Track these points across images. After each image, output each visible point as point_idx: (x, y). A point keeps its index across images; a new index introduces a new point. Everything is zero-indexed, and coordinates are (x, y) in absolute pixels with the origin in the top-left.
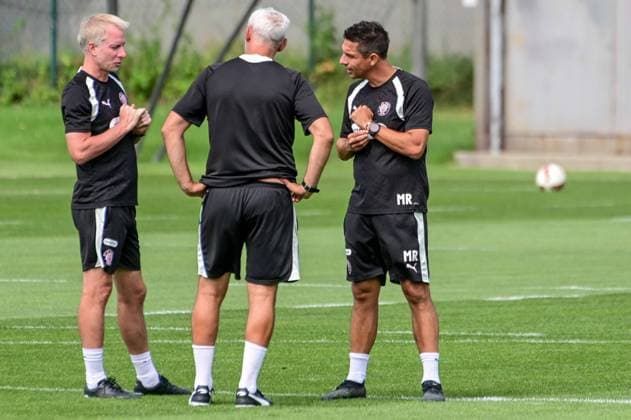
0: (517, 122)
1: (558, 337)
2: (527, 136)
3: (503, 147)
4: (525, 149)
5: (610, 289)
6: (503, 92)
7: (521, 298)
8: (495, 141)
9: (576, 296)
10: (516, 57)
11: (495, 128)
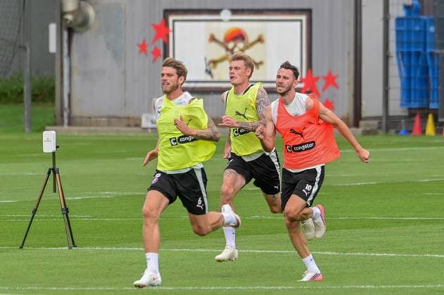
0: (76, 111)
1: (100, 218)
2: (82, 117)
3: (69, 124)
4: (81, 125)
5: (125, 193)
6: (69, 96)
7: (80, 198)
8: (66, 121)
9: (108, 197)
10: (76, 78)
11: (66, 115)
